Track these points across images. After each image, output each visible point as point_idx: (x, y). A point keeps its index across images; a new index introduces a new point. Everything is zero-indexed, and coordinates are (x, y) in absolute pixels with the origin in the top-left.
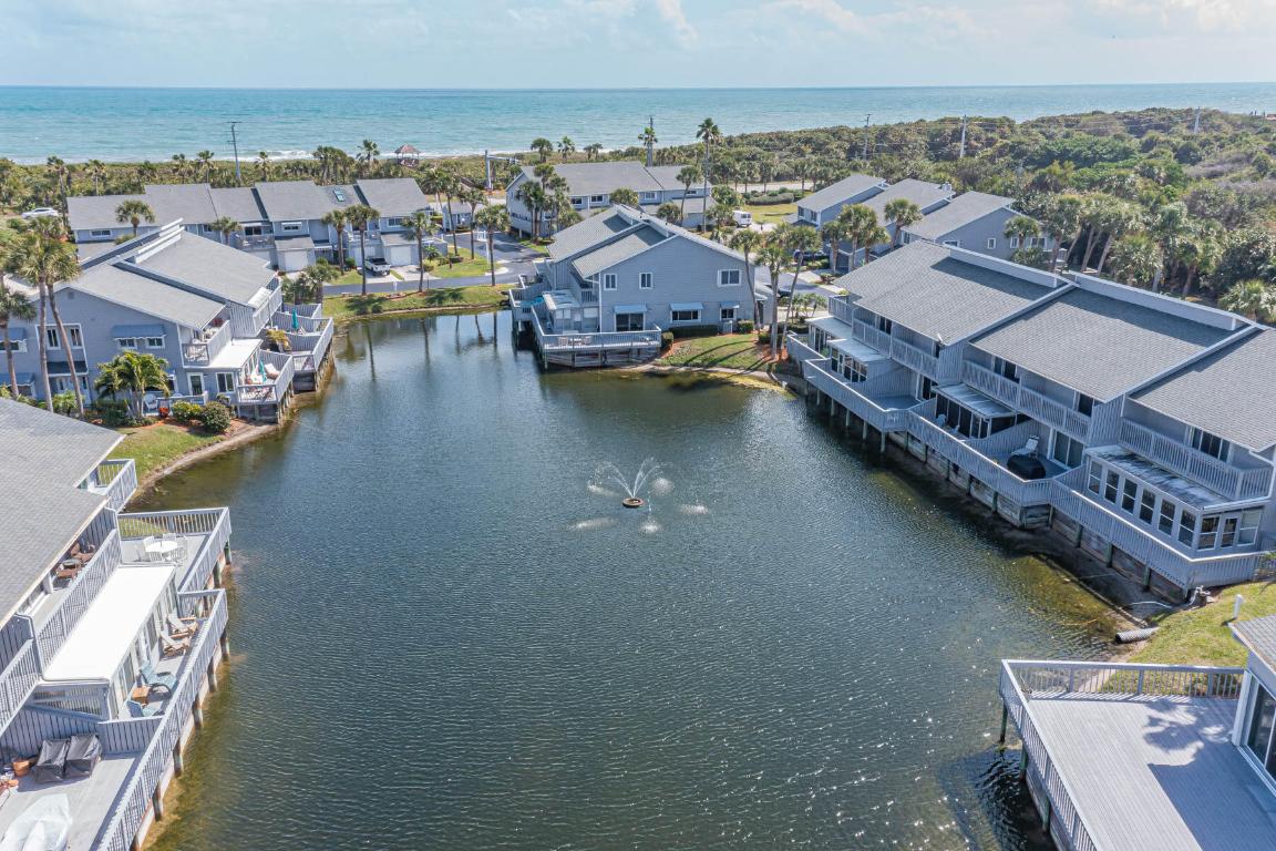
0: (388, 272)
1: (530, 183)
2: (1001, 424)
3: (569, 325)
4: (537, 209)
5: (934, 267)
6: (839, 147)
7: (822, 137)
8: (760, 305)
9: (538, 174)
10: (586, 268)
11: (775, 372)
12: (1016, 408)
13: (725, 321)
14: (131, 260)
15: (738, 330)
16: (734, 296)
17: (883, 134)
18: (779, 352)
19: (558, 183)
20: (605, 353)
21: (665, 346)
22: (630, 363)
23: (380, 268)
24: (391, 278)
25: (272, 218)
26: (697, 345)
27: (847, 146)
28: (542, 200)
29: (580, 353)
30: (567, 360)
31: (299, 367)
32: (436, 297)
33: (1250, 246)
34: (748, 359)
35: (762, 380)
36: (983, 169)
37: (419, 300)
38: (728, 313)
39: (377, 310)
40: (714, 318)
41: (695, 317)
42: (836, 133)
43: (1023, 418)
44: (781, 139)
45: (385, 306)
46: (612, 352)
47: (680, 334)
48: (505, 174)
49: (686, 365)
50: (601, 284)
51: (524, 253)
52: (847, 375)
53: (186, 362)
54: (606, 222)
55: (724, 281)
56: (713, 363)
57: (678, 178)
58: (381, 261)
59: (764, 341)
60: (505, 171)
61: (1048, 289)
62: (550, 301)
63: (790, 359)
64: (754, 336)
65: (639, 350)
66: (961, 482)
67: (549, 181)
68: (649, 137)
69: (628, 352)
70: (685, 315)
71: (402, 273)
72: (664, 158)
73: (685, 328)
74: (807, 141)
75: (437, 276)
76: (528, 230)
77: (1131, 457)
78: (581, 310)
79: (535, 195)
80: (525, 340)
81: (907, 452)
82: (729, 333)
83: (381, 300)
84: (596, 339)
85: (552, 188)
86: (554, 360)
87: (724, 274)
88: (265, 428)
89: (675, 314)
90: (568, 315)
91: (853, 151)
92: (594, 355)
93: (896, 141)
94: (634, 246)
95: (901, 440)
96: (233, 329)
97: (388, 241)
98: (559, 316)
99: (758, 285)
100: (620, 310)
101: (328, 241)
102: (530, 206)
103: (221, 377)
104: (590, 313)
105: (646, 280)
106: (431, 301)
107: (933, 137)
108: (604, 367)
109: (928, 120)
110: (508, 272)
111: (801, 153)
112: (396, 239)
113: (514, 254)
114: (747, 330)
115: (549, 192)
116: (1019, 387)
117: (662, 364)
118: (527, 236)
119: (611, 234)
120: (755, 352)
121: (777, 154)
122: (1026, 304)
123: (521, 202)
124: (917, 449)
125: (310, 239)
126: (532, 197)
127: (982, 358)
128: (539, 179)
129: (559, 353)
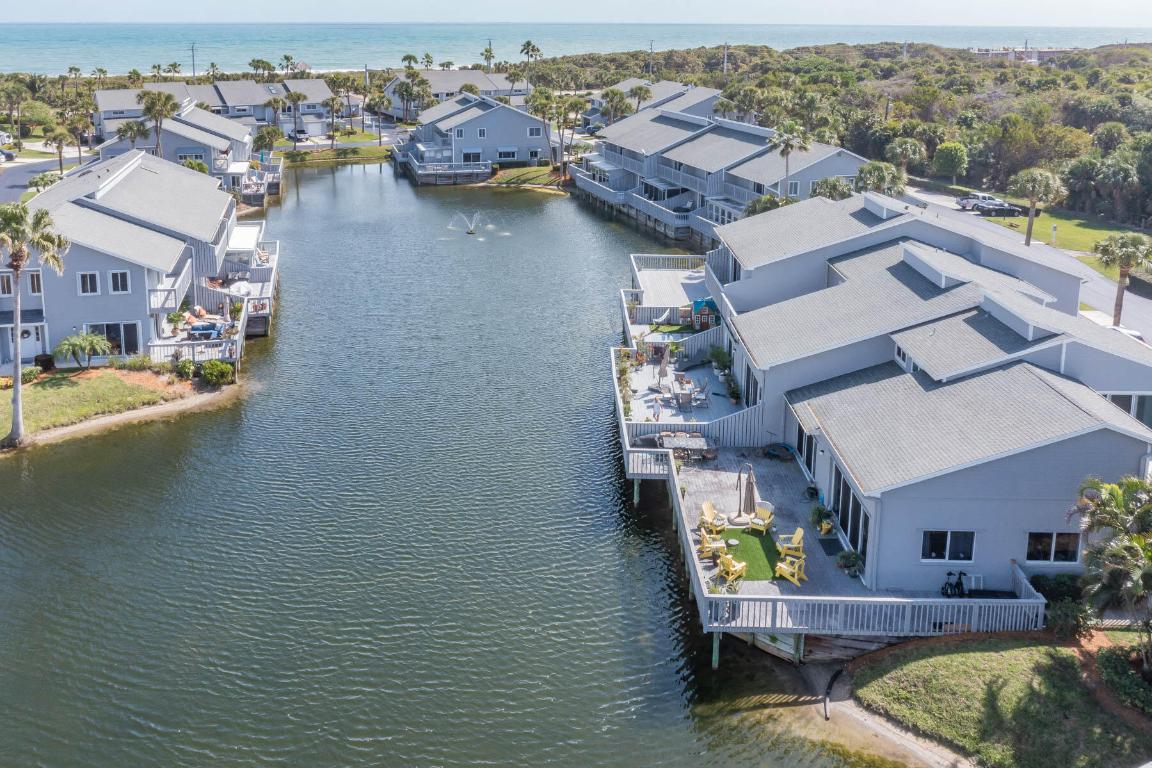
0: (307, 139)
1: (403, 84)
2: (672, 193)
3: (433, 160)
4: (408, 100)
5: (653, 120)
6: (636, 64)
7: (624, 58)
8: (554, 149)
9: (408, 77)
10: (443, 126)
11: (562, 186)
12: (680, 185)
13: (533, 158)
14: (179, 115)
15: (541, 164)
16: (537, 143)
17: (669, 56)
18: (565, 175)
19: (423, 82)
20: (456, 175)
21: (494, 172)
22: (472, 182)
23: (302, 136)
24: (309, 143)
25: (229, 104)
26: (514, 172)
27: (642, 64)
28: (411, 94)
29: (441, 176)
30: (432, 180)
31: (270, 180)
32: (342, 152)
33: (864, 120)
34: (546, 179)
35: (554, 190)
36: (730, 78)
37: (331, 154)
38: (534, 154)
39: (303, 160)
40: (527, 157)
41: (513, 156)
42: (635, 56)
43: (685, 190)
44: (593, 59)
45: (307, 158)
46: (461, 175)
47: (503, 166)
48: (378, 82)
49: (507, 183)
50: (453, 135)
51: (398, 129)
52: (600, 181)
53: (215, 169)
54: (456, 102)
55: (531, 134)
56: (524, 182)
57: (507, 78)
58: (302, 132)
59: (556, 170)
60: (381, 79)
61: (702, 127)
62: (421, 147)
63: (571, 179)
64: (550, 168)
65: (477, 174)
66: (651, 224)
67: (416, 81)
68: (488, 55)
69: (469, 176)
70: (507, 154)
71: (316, 139)
72: (499, 69)
73: (507, 161)
74: (613, 60)
75: (341, 141)
76: (401, 116)
77: (727, 200)
78: (441, 151)
79: (406, 91)
80: (404, 172)
81: (628, 215)
82: (534, 165)
83: (306, 153)
84: (450, 167)
85: (419, 86)
86: (424, 180)
87: (531, 130)
88: (257, 208)
89: (500, 154)
90: (432, 154)
91: (647, 66)
92: (449, 177)
93: (679, 60)
94: (475, 112)
95: (625, 210)
96: (234, 156)
97: (305, 119)
98: (427, 155)
99: (552, 138)
100: (465, 151)
101: (264, 120)
102: (403, 98)
103: (233, 178)
104: (446, 154)
105: (482, 133)
106: (339, 155)
107: (710, 59)
108: (455, 184)
109: (707, 47)
110: (390, 139)
111: (606, 68)
112: (311, 118)
113: (391, 130)
114: (546, 164)
115: (416, 89)
116: (681, 172)
117: (492, 182)
118: (400, 120)
119: (460, 107)
120: (550, 176)
121: (589, 69)
122: (691, 134)
123: (397, 95)
124: (633, 213)
125: (254, 119)
126: (404, 92)
127: (668, 162)
128: (409, 81)
129: (428, 175)
